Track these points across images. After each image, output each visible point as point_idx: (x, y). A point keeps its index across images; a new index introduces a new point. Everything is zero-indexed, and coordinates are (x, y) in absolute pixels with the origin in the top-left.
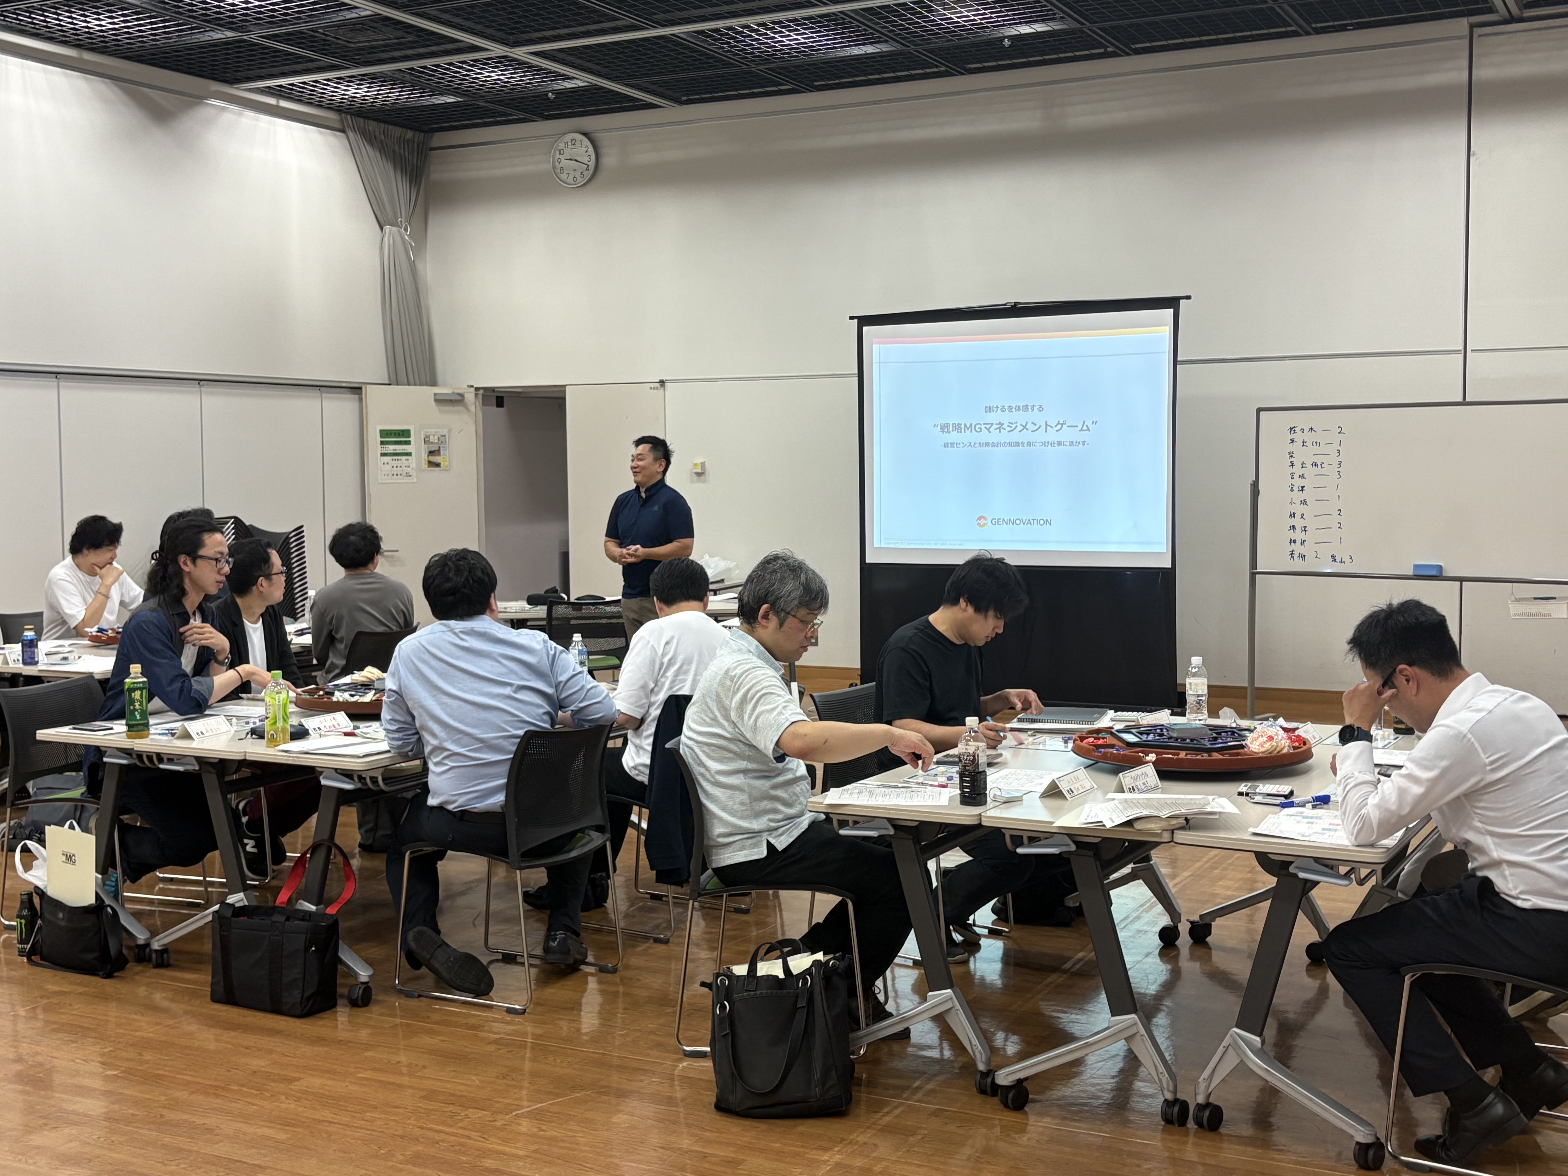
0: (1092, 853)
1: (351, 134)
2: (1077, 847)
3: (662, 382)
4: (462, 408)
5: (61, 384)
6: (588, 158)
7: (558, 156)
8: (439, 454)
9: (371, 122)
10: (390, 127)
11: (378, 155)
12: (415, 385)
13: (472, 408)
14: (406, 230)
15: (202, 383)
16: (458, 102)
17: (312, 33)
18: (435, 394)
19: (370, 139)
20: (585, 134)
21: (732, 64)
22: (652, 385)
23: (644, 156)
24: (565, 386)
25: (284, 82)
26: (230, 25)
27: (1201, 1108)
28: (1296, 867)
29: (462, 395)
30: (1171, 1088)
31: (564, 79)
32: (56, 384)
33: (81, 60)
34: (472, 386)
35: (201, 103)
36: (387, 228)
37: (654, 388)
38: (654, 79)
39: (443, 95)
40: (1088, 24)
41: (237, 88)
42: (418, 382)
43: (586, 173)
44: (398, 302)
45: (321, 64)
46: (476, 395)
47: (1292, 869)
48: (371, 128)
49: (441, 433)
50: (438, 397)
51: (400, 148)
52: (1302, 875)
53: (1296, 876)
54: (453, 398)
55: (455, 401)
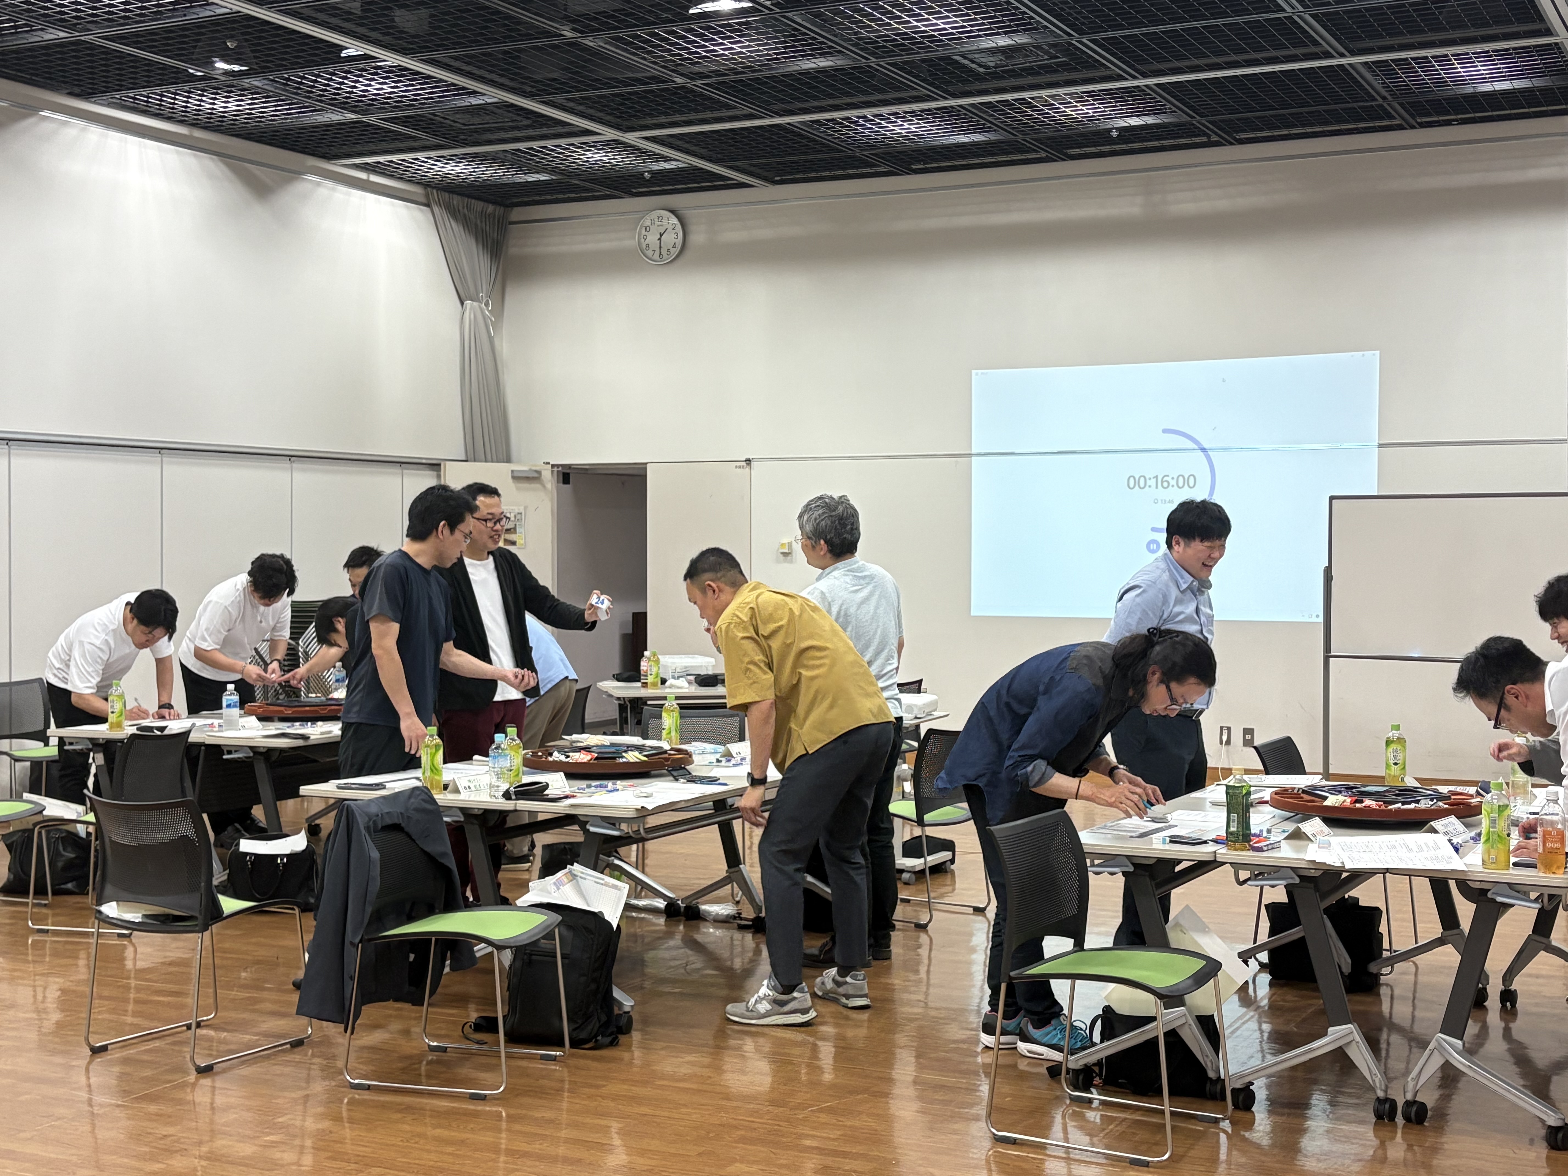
0: (1312, 885)
1: (436, 209)
2: (1301, 881)
3: (748, 461)
4: (538, 486)
5: (164, 459)
6: (675, 236)
7: (644, 232)
8: (515, 532)
9: (455, 196)
10: (473, 201)
11: (462, 230)
12: (492, 461)
13: (549, 486)
14: (487, 305)
15: (292, 459)
16: (553, 180)
17: (432, 117)
18: (512, 471)
19: (454, 213)
20: (673, 212)
21: (837, 149)
22: (738, 464)
23: (733, 235)
24: (646, 464)
25: (382, 159)
26: (354, 109)
27: (1408, 1104)
28: (1493, 893)
29: (539, 472)
30: (1383, 1087)
31: (665, 161)
32: (159, 459)
33: (190, 137)
34: (548, 463)
35: (297, 179)
36: (468, 303)
37: (740, 467)
38: (754, 162)
39: (538, 173)
40: (1198, 118)
41: (335, 164)
42: (495, 458)
43: (672, 250)
44: (478, 376)
45: (428, 143)
46: (552, 472)
47: (1489, 895)
48: (455, 202)
49: (517, 511)
50: (516, 474)
51: (481, 222)
52: (1500, 899)
53: (1494, 901)
54: (530, 475)
55: (531, 478)
